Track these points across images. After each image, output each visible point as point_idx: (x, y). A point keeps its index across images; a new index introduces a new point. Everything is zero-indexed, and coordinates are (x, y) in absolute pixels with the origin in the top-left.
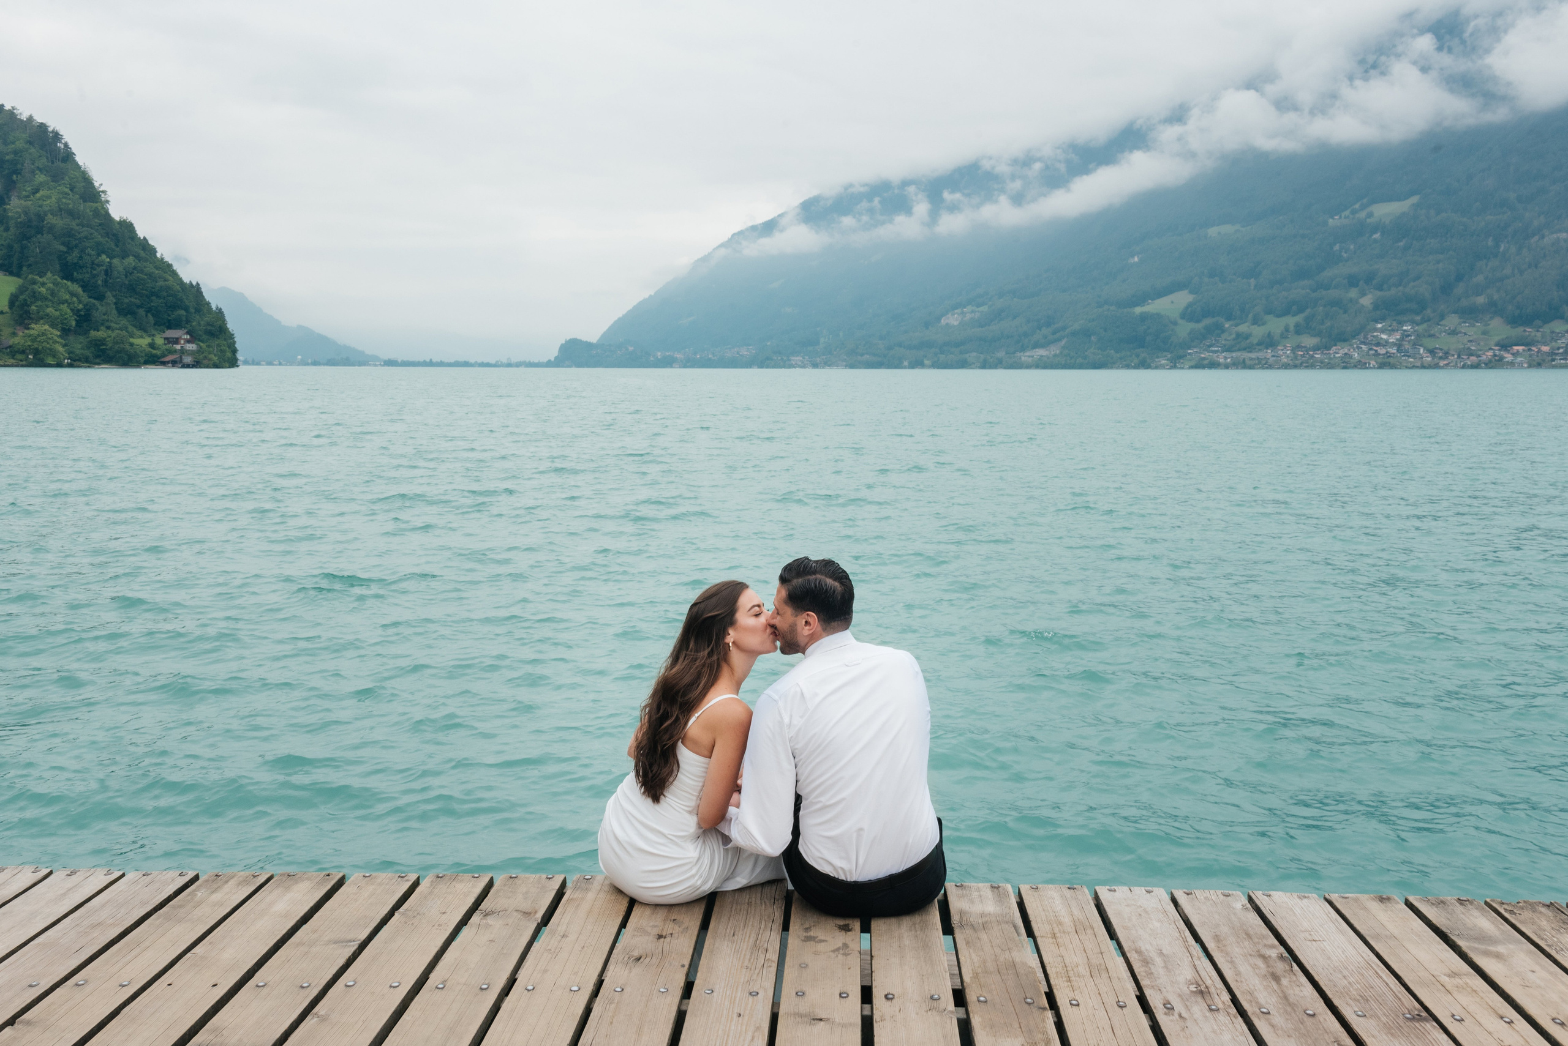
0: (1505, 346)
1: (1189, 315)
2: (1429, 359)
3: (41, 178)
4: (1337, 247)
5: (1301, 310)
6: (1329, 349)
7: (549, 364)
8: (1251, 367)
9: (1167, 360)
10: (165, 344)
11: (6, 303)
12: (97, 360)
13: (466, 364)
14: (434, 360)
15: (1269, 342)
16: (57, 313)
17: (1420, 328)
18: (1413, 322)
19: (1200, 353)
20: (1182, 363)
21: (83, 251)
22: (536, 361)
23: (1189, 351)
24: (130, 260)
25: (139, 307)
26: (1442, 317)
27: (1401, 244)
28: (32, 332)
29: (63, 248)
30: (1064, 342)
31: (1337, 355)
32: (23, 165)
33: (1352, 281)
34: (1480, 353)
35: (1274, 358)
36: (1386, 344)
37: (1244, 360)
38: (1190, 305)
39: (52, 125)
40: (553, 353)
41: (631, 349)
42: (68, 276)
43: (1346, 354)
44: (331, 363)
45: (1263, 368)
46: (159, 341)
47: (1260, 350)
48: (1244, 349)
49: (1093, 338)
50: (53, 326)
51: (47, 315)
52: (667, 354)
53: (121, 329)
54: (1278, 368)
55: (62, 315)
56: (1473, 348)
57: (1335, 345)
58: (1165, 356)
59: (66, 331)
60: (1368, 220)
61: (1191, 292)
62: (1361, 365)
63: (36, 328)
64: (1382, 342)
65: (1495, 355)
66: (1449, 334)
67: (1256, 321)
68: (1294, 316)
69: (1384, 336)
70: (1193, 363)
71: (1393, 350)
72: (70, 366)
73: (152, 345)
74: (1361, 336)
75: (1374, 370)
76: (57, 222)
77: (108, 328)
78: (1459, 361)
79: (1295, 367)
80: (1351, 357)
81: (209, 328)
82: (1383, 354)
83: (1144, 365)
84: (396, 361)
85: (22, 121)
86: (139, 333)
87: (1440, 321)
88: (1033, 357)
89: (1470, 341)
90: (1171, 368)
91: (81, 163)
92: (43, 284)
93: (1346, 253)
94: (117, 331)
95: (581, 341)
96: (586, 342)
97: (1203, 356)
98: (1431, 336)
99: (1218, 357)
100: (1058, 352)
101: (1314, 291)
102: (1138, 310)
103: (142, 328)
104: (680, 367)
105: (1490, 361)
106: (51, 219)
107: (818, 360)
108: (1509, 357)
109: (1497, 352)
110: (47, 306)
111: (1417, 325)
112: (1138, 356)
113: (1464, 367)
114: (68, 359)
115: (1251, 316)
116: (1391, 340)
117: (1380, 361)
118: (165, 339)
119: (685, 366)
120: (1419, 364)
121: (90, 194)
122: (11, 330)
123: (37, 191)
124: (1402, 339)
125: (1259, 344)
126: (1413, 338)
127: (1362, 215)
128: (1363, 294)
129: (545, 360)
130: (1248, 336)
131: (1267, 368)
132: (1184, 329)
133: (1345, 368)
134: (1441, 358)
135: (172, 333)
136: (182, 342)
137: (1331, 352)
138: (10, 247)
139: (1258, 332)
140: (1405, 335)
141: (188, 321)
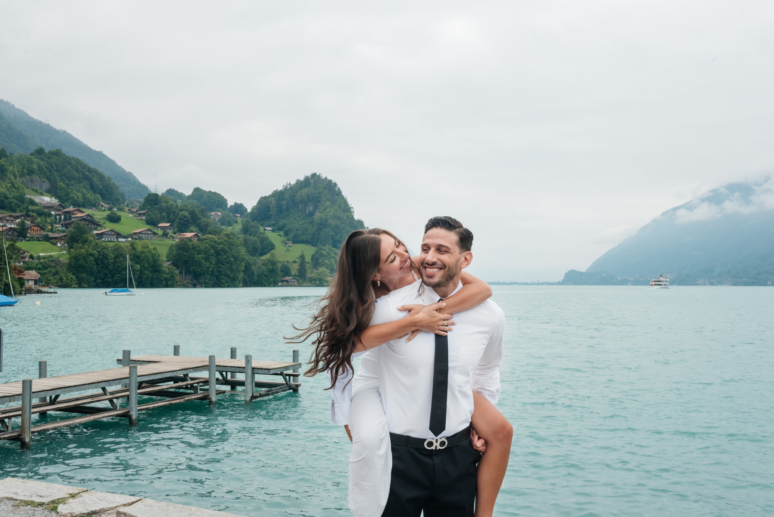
3: (328, 203)
7: (559, 283)
11: (310, 259)
13: (516, 283)
14: (500, 282)
16: (329, 263)
21: (341, 235)
22: (552, 282)
28: (319, 271)
29: (334, 234)
32: (321, 198)
39: (334, 180)
40: (561, 278)
41: (604, 275)
42: (335, 246)
50: (327, 268)
51: (325, 263)
52: (624, 278)
55: (331, 263)
63: (321, 269)
76: (332, 222)
85: (323, 179)
91: (344, 196)
92: (325, 250)
95: (576, 271)
96: (579, 272)
104: (631, 285)
106: (330, 221)
107: (714, 281)
110: (326, 260)
119: (634, 284)
121: (347, 209)
122: (311, 270)
123: (326, 209)
129: (557, 281)
138: (314, 234)
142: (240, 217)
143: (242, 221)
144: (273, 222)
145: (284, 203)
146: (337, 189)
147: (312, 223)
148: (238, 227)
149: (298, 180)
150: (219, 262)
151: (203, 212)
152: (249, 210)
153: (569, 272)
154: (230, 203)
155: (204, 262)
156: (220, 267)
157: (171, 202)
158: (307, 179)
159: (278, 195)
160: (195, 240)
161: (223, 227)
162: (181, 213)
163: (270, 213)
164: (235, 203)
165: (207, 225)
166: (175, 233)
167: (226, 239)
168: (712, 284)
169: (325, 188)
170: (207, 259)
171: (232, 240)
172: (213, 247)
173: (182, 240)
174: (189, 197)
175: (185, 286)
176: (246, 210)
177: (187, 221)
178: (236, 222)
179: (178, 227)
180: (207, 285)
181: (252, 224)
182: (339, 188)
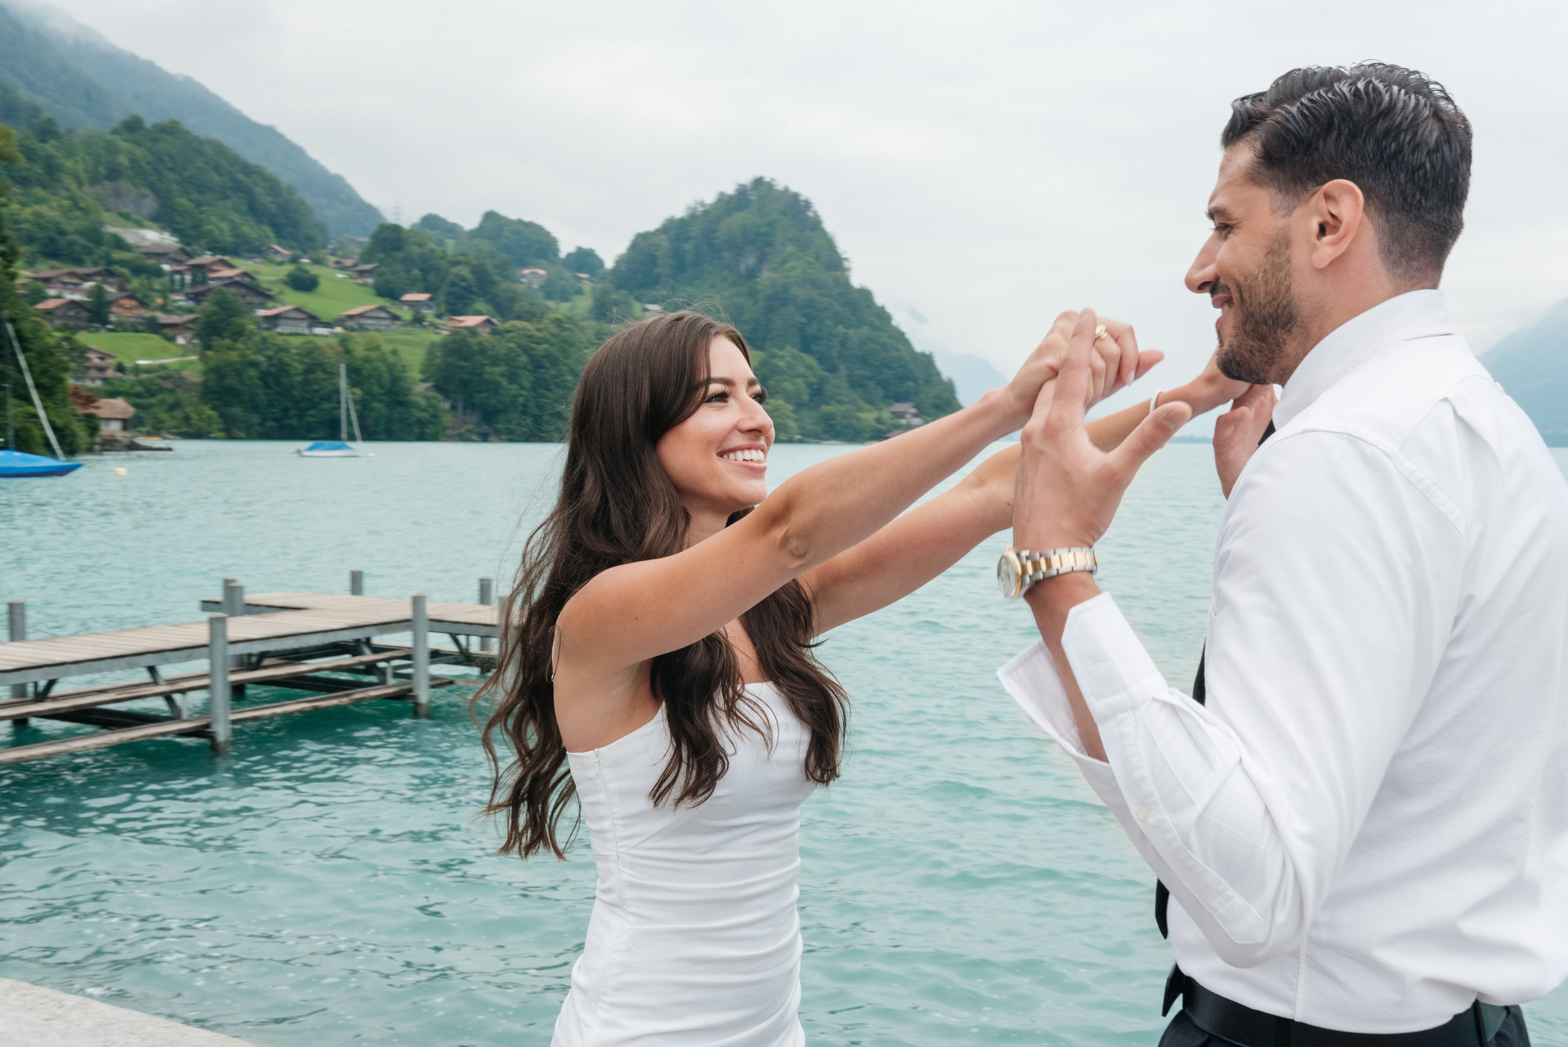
3: (790, 248)
10: (892, 419)
12: (826, 436)
21: (821, 322)
24: (865, 331)
25: (870, 379)
29: (803, 320)
32: (775, 237)
42: (805, 348)
46: (886, 415)
50: (788, 401)
53: (849, 403)
59: (799, 406)
72: (800, 441)
73: (879, 420)
76: (800, 293)
77: (839, 402)
81: (937, 401)
85: (778, 191)
86: (867, 406)
91: (828, 231)
92: (782, 358)
94: (847, 406)
103: (871, 402)
106: (796, 291)
114: (798, 434)
118: (893, 413)
121: (835, 263)
123: (784, 262)
135: (899, 407)
136: (908, 416)
138: (758, 320)
141: (916, 394)
142: (588, 279)
143: (594, 289)
144: (664, 292)
145: (688, 246)
146: (810, 214)
147: (753, 294)
148: (583, 304)
149: (722, 195)
150: (541, 385)
151: (503, 267)
152: (609, 264)
154: (566, 248)
155: (504, 382)
156: (542, 396)
157: (431, 245)
158: (742, 191)
159: (675, 229)
160: (485, 334)
161: (551, 304)
162: (455, 270)
163: (658, 270)
164: (579, 249)
165: (513, 299)
166: (439, 316)
167: (555, 330)
169: (784, 213)
170: (512, 377)
171: (567, 333)
172: (526, 350)
173: (455, 332)
174: (473, 234)
175: (463, 438)
176: (601, 263)
177: (467, 289)
178: (579, 292)
179: (446, 302)
180: (512, 436)
181: (614, 296)
182: (815, 212)
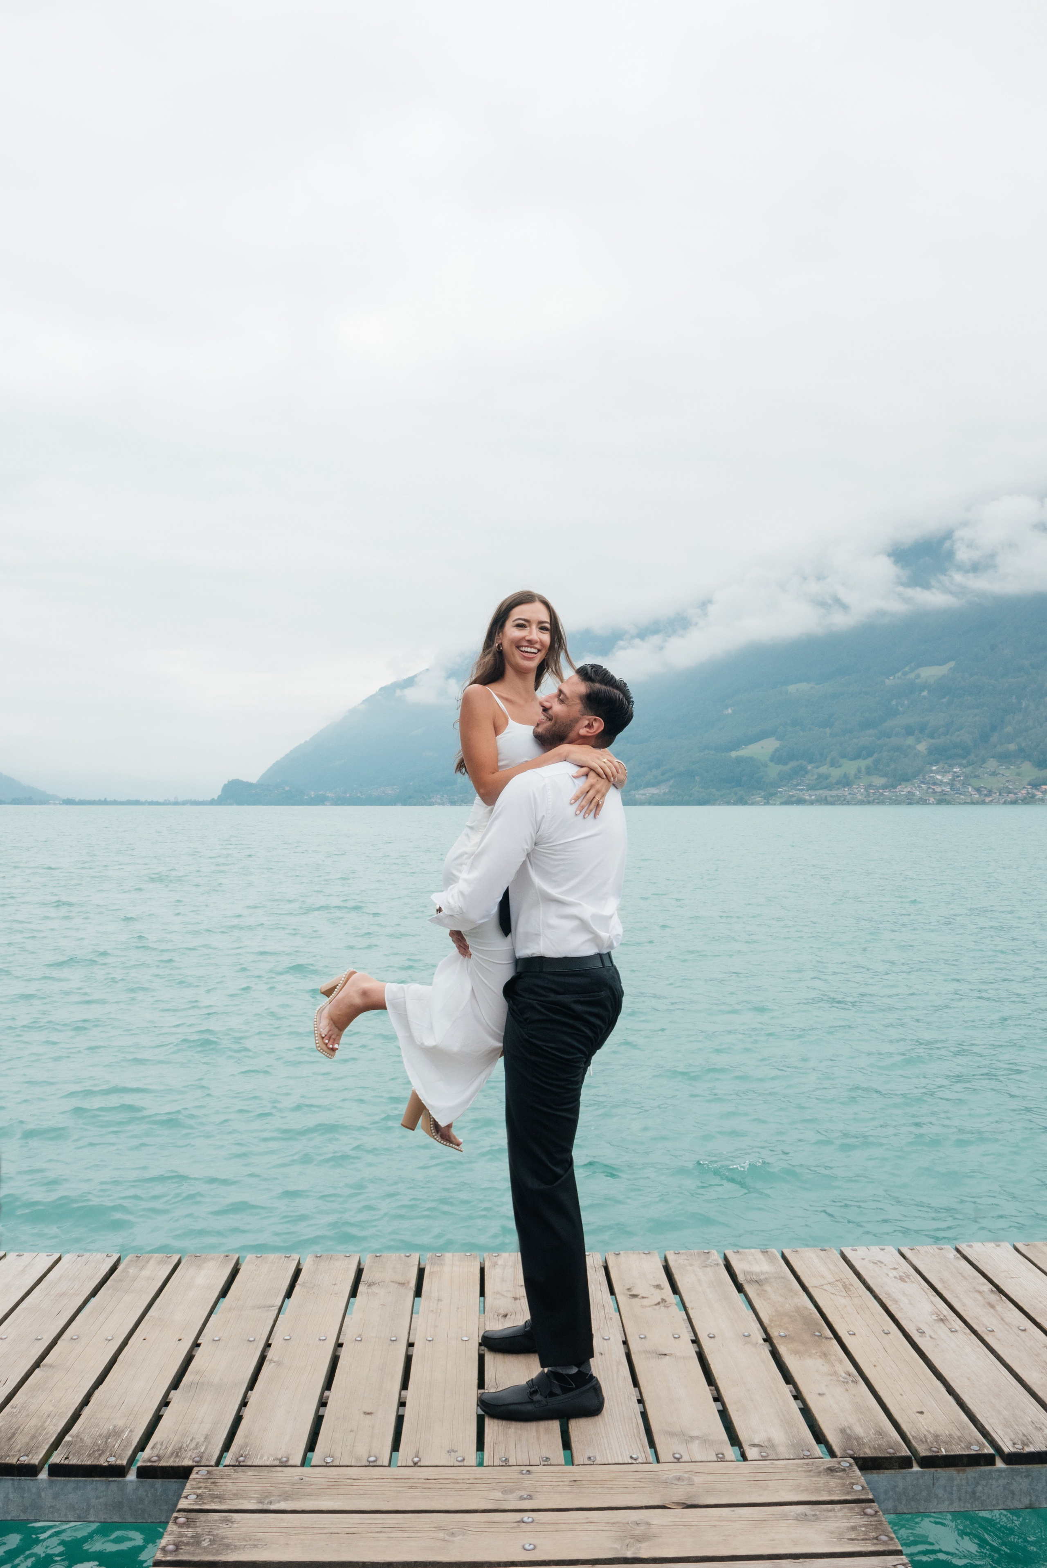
0: (1035, 785)
1: (778, 758)
2: (977, 796)
4: (894, 702)
5: (869, 755)
6: (895, 788)
7: (212, 802)
8: (832, 804)
9: (761, 797)
13: (137, 803)
14: (108, 799)
15: (846, 782)
17: (967, 770)
18: (961, 765)
19: (789, 791)
20: (774, 800)
22: (201, 800)
23: (779, 790)
26: (984, 761)
27: (945, 700)
30: (671, 782)
31: (902, 793)
33: (909, 731)
34: (1017, 791)
35: (851, 796)
36: (941, 783)
37: (826, 797)
38: (777, 750)
40: (216, 793)
41: (287, 788)
43: (909, 792)
44: (15, 802)
45: (842, 804)
47: (839, 788)
48: (825, 788)
49: (696, 778)
52: (320, 793)
54: (855, 804)
56: (1011, 787)
57: (900, 785)
58: (760, 794)
60: (917, 681)
61: (777, 739)
62: (922, 802)
64: (938, 782)
65: (1028, 793)
66: (990, 775)
67: (833, 765)
68: (864, 759)
69: (939, 777)
70: (783, 800)
71: (947, 789)
74: (920, 777)
75: (932, 806)
78: (1000, 797)
79: (869, 803)
80: (914, 794)
82: (939, 792)
83: (742, 801)
84: (74, 800)
87: (982, 764)
88: (645, 794)
89: (1008, 781)
90: (765, 804)
93: (902, 707)
95: (242, 781)
96: (247, 782)
97: (791, 793)
98: (976, 777)
99: (803, 794)
100: (667, 790)
101: (879, 739)
102: (734, 754)
104: (331, 805)
105: (1025, 798)
107: (456, 798)
108: (1039, 795)
109: (1030, 791)
111: (965, 767)
112: (736, 794)
113: (1005, 803)
115: (828, 759)
116: (945, 780)
117: (938, 798)
119: (336, 804)
120: (969, 801)
124: (953, 780)
125: (838, 783)
126: (962, 778)
127: (912, 676)
128: (919, 741)
129: (209, 799)
130: (827, 777)
131: (845, 804)
132: (774, 771)
133: (909, 804)
134: (986, 795)
137: (897, 790)
139: (836, 773)
140: (956, 776)
153: (229, 782)
168: (453, 803)
